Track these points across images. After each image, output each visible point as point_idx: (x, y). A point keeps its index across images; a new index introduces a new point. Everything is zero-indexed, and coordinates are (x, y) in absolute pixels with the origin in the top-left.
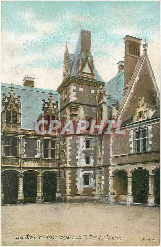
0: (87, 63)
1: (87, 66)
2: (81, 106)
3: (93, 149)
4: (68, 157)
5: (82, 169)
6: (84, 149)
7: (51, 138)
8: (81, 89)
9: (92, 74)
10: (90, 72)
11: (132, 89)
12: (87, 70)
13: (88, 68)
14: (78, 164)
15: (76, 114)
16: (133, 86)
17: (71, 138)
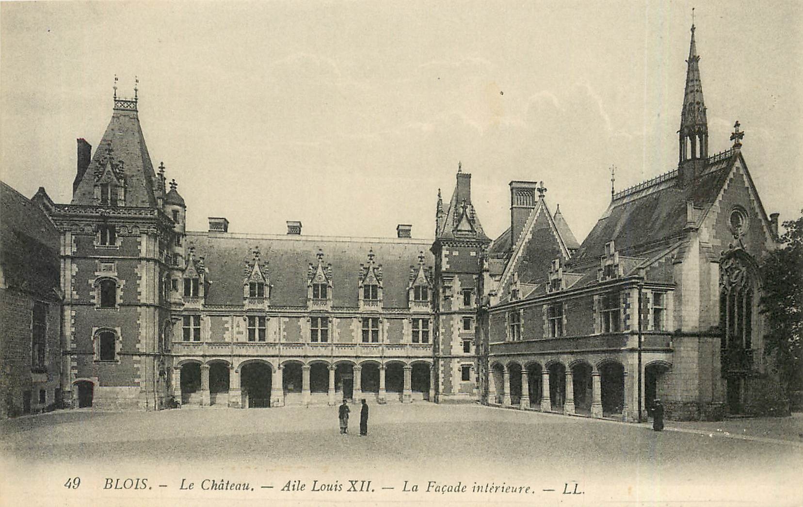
0: (465, 216)
1: (464, 220)
2: (456, 276)
3: (474, 331)
4: (440, 343)
5: (459, 360)
6: (462, 331)
7: (422, 317)
8: (456, 253)
9: (472, 231)
10: (470, 229)
11: (521, 251)
12: (465, 226)
13: (467, 224)
14: (454, 352)
15: (449, 285)
16: (522, 247)
17: (444, 317)
